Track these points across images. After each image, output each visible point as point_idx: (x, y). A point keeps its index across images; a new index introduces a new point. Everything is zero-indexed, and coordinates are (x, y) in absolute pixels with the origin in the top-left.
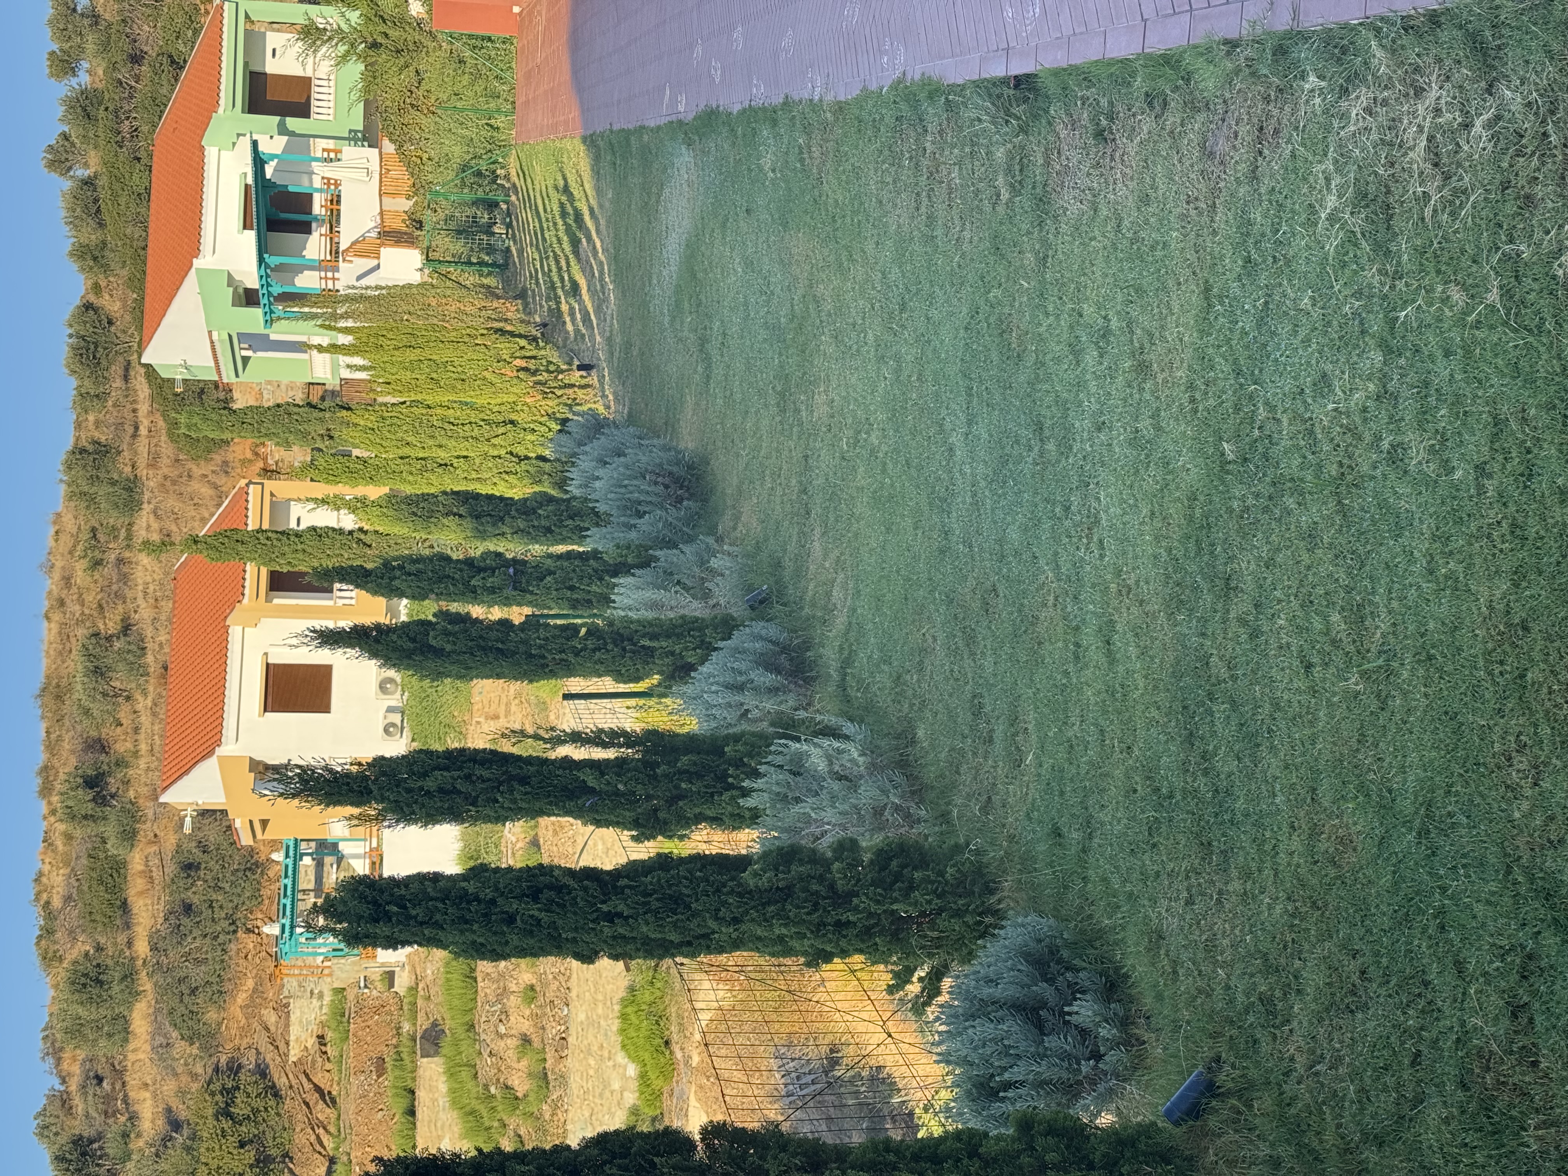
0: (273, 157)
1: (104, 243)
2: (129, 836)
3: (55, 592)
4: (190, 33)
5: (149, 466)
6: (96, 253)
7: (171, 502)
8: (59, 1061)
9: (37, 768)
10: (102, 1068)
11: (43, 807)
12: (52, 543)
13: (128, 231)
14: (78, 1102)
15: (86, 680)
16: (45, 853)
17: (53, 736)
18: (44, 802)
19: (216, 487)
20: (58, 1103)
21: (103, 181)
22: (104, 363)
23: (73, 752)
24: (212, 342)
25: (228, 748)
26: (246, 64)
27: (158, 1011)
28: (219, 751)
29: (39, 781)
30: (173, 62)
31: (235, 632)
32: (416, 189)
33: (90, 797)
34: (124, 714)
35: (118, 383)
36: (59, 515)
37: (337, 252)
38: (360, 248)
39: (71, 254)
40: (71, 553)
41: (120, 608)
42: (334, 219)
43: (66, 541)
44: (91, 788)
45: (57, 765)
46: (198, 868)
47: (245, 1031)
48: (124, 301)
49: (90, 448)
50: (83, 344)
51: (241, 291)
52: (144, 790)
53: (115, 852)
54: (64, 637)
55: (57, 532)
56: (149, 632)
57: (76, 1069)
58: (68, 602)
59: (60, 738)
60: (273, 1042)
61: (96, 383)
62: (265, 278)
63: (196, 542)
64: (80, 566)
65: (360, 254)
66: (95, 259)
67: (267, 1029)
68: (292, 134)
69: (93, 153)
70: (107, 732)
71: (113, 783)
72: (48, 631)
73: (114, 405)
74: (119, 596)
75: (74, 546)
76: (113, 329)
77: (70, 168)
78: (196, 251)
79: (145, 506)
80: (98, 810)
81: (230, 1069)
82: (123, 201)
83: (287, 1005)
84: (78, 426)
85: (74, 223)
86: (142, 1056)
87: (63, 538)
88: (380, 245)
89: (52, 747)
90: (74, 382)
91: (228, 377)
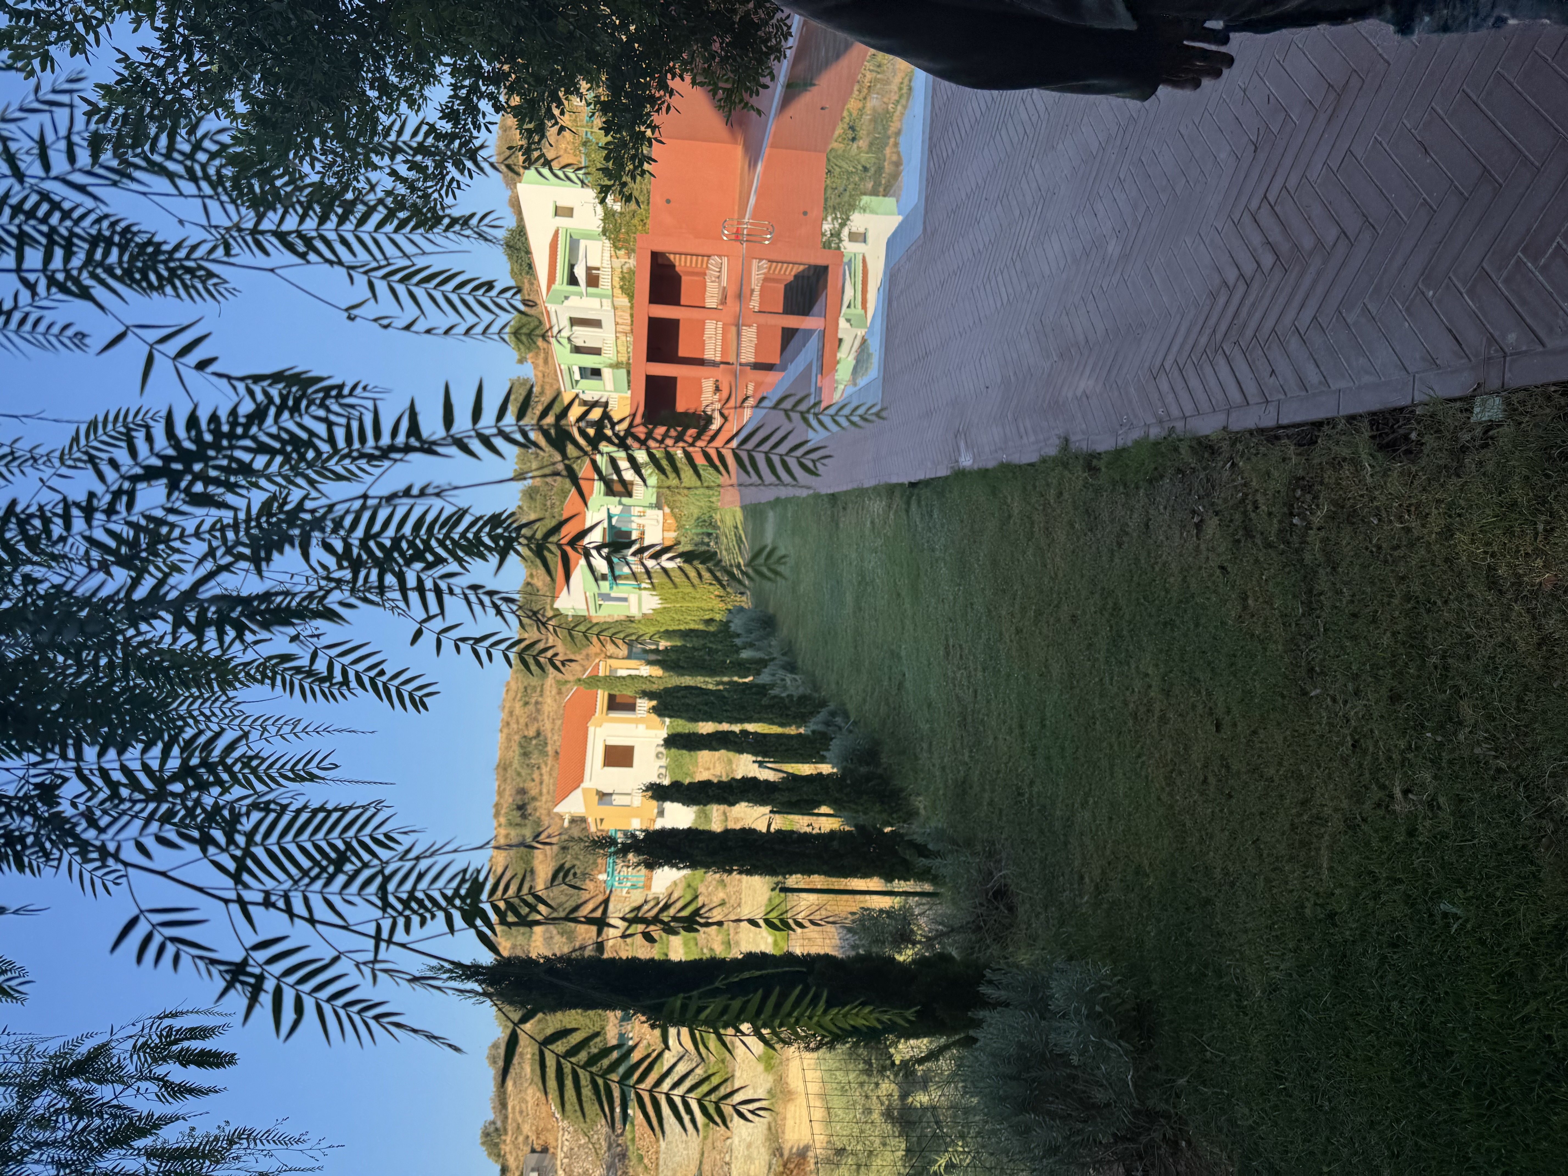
0: (616, 515)
9: (493, 804)
12: (505, 695)
15: (519, 759)
17: (501, 788)
18: (496, 820)
23: (511, 794)
24: (586, 599)
25: (586, 784)
28: (583, 785)
29: (494, 810)
31: (591, 730)
32: (680, 527)
33: (519, 815)
34: (536, 775)
40: (514, 699)
41: (536, 725)
42: (642, 540)
43: (512, 694)
44: (520, 811)
45: (503, 801)
48: (545, 580)
54: (509, 739)
56: (549, 735)
58: (511, 723)
59: (505, 789)
64: (518, 705)
68: (624, 505)
69: (533, 514)
70: (529, 785)
71: (530, 808)
72: (500, 738)
74: (536, 719)
75: (516, 696)
76: (541, 592)
80: (522, 821)
89: (500, 793)
91: (593, 613)
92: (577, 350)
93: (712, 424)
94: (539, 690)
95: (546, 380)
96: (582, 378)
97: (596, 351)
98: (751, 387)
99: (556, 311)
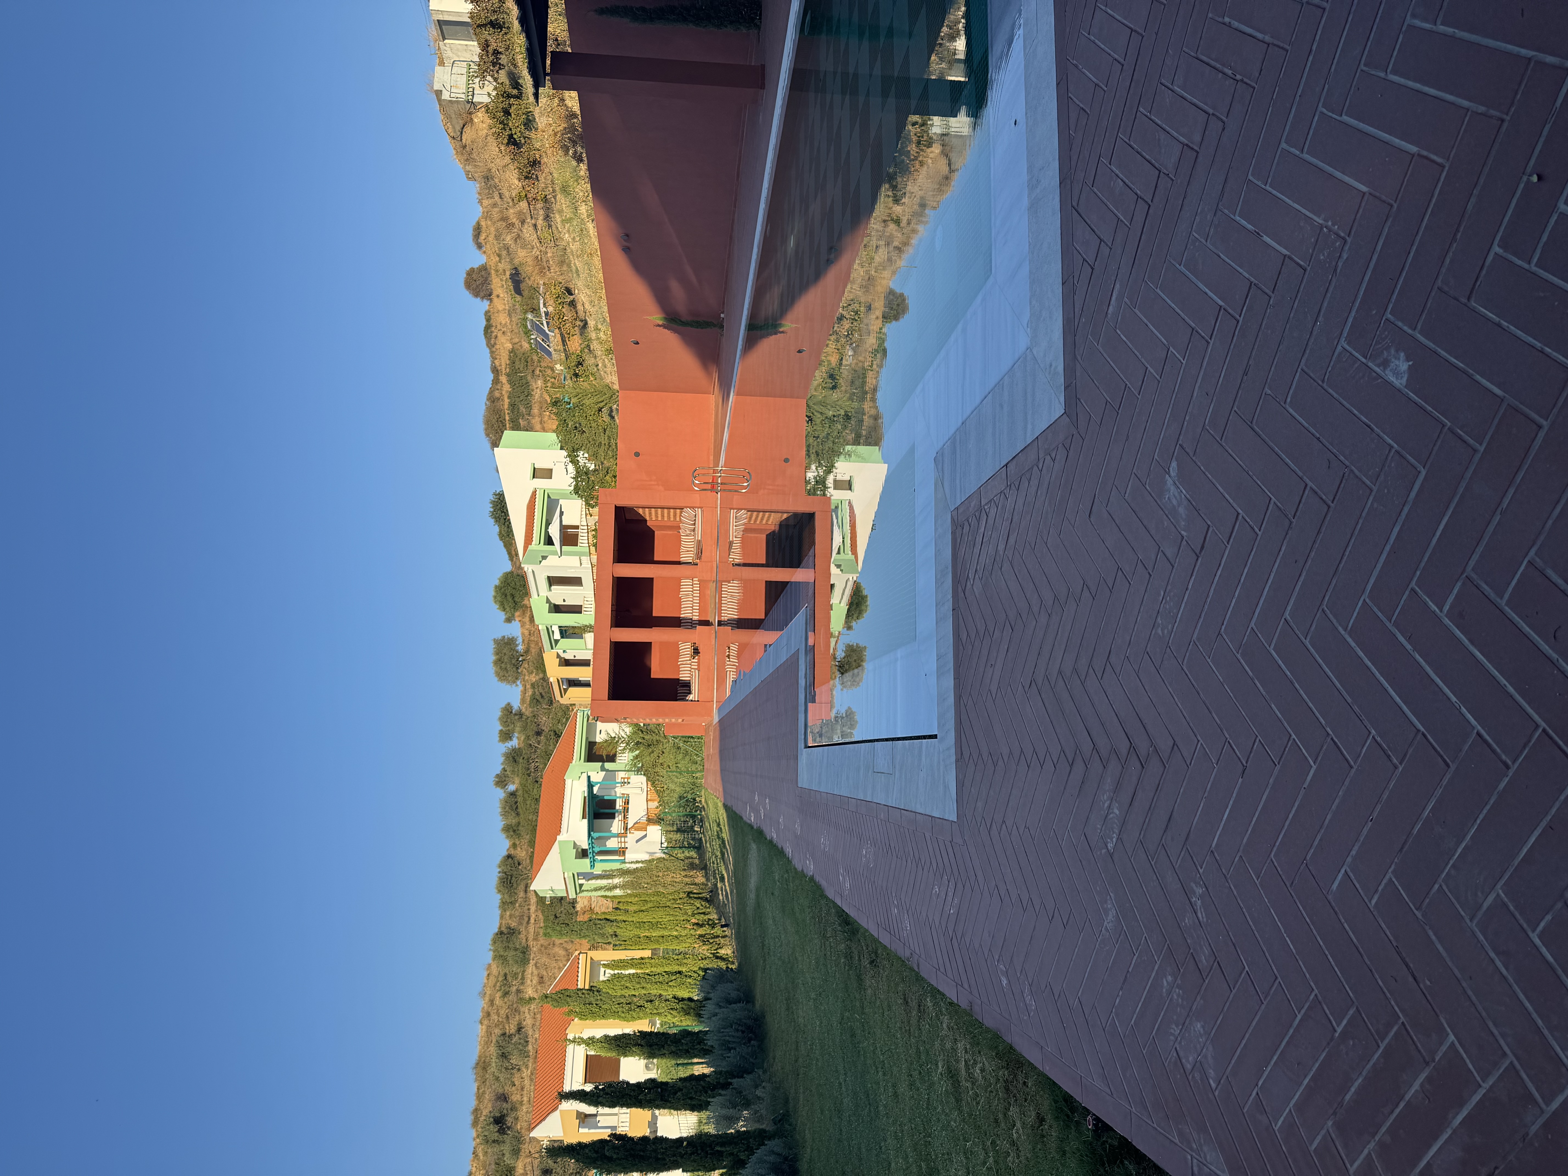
0: (597, 783)
1: (519, 823)
2: (516, 1152)
3: (486, 1008)
4: (564, 720)
5: (534, 940)
6: (515, 828)
7: (544, 959)
9: (471, 1109)
11: (473, 1133)
12: (486, 981)
13: (530, 817)
15: (497, 1060)
16: (474, 1161)
17: (481, 1091)
18: (474, 1130)
19: (566, 951)
21: (520, 793)
22: (515, 885)
24: (565, 878)
26: (587, 738)
28: (560, 1107)
29: (473, 1117)
30: (556, 734)
33: (496, 1130)
35: (522, 894)
36: (490, 965)
37: (627, 828)
38: (638, 827)
39: (503, 830)
40: (494, 986)
42: (626, 810)
43: (492, 979)
44: (497, 1124)
45: (482, 1108)
48: (527, 851)
49: (505, 931)
50: (505, 876)
51: (580, 850)
52: (525, 1124)
53: (509, 1162)
54: (489, 1033)
55: (488, 975)
58: (492, 1013)
59: (484, 1093)
61: (510, 896)
62: (592, 844)
64: (499, 994)
65: (637, 829)
66: (514, 831)
68: (607, 771)
69: (516, 779)
70: (508, 1089)
71: (509, 1120)
72: (481, 1030)
73: (519, 906)
75: (496, 983)
76: (520, 867)
77: (506, 784)
78: (559, 832)
79: (531, 961)
80: (500, 1137)
82: (528, 803)
84: (502, 917)
85: (505, 814)
88: (648, 825)
89: (480, 1097)
90: (499, 896)
91: (572, 895)
92: (557, 609)
93: (690, 693)
94: (520, 977)
95: (532, 638)
96: (562, 637)
97: (576, 609)
98: (734, 647)
99: (533, 572)
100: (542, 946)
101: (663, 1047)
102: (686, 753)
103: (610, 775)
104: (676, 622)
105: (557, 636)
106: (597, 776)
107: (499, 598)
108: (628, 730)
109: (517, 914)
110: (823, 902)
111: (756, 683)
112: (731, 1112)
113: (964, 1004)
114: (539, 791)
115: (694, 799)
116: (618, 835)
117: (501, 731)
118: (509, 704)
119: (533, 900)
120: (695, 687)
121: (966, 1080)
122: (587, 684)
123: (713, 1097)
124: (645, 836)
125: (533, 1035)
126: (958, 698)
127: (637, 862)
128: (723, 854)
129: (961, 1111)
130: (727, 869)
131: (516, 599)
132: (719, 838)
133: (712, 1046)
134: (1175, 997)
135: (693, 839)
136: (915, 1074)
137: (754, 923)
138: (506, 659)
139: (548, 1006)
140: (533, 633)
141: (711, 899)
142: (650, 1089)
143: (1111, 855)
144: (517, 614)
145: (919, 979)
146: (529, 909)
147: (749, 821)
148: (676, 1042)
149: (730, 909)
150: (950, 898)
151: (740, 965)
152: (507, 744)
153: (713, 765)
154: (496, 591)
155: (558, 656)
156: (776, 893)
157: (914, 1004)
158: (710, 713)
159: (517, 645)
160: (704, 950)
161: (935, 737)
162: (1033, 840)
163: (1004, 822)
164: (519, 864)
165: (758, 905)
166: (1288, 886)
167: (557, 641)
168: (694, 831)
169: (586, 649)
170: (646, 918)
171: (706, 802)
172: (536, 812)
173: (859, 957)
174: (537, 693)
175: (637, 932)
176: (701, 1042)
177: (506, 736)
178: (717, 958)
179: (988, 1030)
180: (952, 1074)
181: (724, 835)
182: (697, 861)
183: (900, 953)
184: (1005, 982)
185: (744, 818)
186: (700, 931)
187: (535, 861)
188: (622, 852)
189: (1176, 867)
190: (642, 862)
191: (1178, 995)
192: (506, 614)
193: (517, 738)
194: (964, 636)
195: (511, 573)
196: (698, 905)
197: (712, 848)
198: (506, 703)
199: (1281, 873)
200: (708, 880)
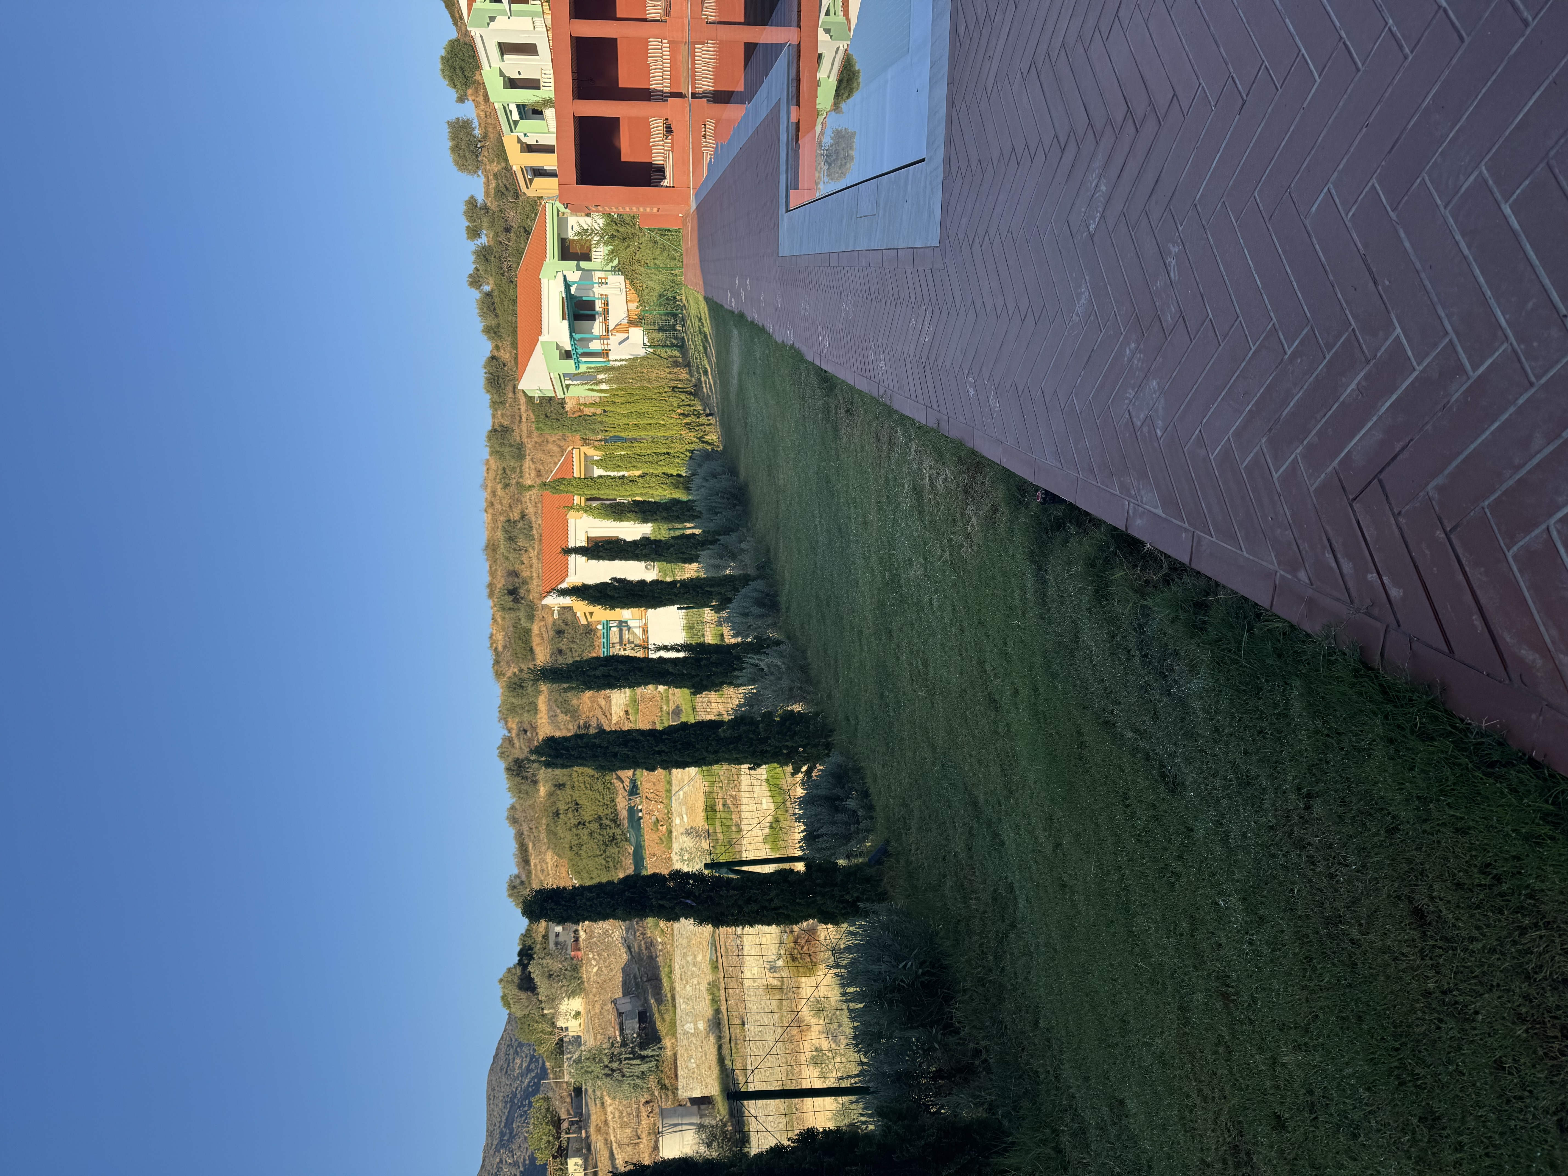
0: (574, 283)
1: (499, 325)
2: (531, 617)
3: (489, 499)
4: (533, 215)
5: (528, 437)
6: (495, 330)
7: (540, 455)
8: (506, 722)
10: (526, 726)
11: (490, 603)
13: (510, 319)
14: (516, 741)
16: (493, 625)
19: (560, 447)
20: (507, 742)
21: (496, 294)
22: (503, 386)
23: (502, 576)
25: (571, 578)
26: (559, 235)
27: (549, 700)
28: (567, 580)
30: (526, 231)
31: (570, 523)
32: (642, 302)
34: (525, 559)
35: (511, 395)
36: (488, 461)
37: (608, 330)
38: (619, 328)
39: (483, 331)
40: (495, 479)
41: (520, 506)
42: (606, 312)
43: (492, 474)
46: (564, 632)
47: (591, 709)
48: (511, 353)
49: (499, 429)
50: (492, 377)
51: (563, 351)
52: (536, 595)
53: (525, 625)
54: (495, 520)
55: (487, 469)
56: (533, 519)
57: (514, 726)
59: (496, 570)
60: (604, 714)
61: (500, 396)
62: (574, 346)
63: (545, 485)
64: (499, 486)
65: (619, 331)
66: (495, 333)
67: (601, 708)
68: (583, 270)
69: (490, 278)
71: (522, 592)
72: (486, 518)
73: (510, 405)
74: (519, 501)
77: (481, 285)
78: (540, 333)
79: (527, 457)
81: (585, 727)
82: (506, 303)
83: (610, 697)
84: (494, 416)
85: (483, 315)
86: (544, 721)
87: (491, 472)
88: (629, 326)
89: (492, 574)
90: (488, 396)
91: (560, 395)
92: (512, 83)
93: (665, 178)
94: (518, 471)
95: (489, 121)
96: (521, 118)
97: (533, 84)
98: (710, 125)
99: (481, 37)
100: (536, 443)
101: (655, 513)
102: (664, 249)
103: (587, 274)
104: (644, 95)
105: (516, 116)
106: (574, 276)
107: (447, 73)
108: (601, 222)
109: (508, 413)
110: (802, 367)
111: (735, 151)
112: (718, 562)
113: (932, 424)
114: (515, 291)
115: (675, 298)
116: (600, 338)
117: (468, 227)
118: (472, 197)
119: (523, 400)
120: (669, 171)
121: (929, 493)
122: (553, 174)
123: (703, 550)
124: (628, 338)
125: (537, 522)
126: (951, 104)
127: (621, 360)
128: (705, 348)
129: (922, 520)
130: (710, 362)
131: (466, 74)
132: (700, 332)
133: (700, 512)
134: (1136, 362)
135: (676, 338)
136: (884, 500)
137: (737, 406)
138: (463, 145)
139: (547, 493)
140: (490, 113)
141: (696, 392)
142: (645, 546)
143: (1092, 236)
144: (470, 91)
145: (891, 412)
146: (519, 409)
147: (730, 308)
148: (667, 510)
149: (714, 400)
150: (926, 328)
151: (724, 447)
152: (475, 242)
153: (692, 259)
154: (443, 64)
155: (519, 141)
156: (758, 372)
157: (885, 440)
158: (687, 202)
159: (474, 129)
160: (691, 436)
161: (923, 160)
162: (1015, 243)
163: (987, 232)
164: (504, 365)
165: (741, 388)
166: (1267, 220)
167: (516, 123)
168: (676, 330)
169: (549, 132)
170: (631, 408)
171: (687, 299)
172: (515, 314)
173: (836, 410)
174: (501, 184)
175: (625, 421)
176: (691, 509)
177: (474, 233)
178: (703, 442)
179: (953, 441)
180: (917, 491)
181: (706, 329)
182: (680, 360)
183: (875, 394)
184: (972, 392)
185: (726, 306)
186: (686, 420)
187: (520, 363)
188: (605, 354)
189: (1156, 232)
190: (626, 360)
191: (1139, 360)
192: (457, 92)
193: (486, 235)
194: (962, 30)
195: (458, 40)
196: (683, 398)
197: (694, 344)
198: (469, 195)
199: (1262, 208)
200: (691, 376)
